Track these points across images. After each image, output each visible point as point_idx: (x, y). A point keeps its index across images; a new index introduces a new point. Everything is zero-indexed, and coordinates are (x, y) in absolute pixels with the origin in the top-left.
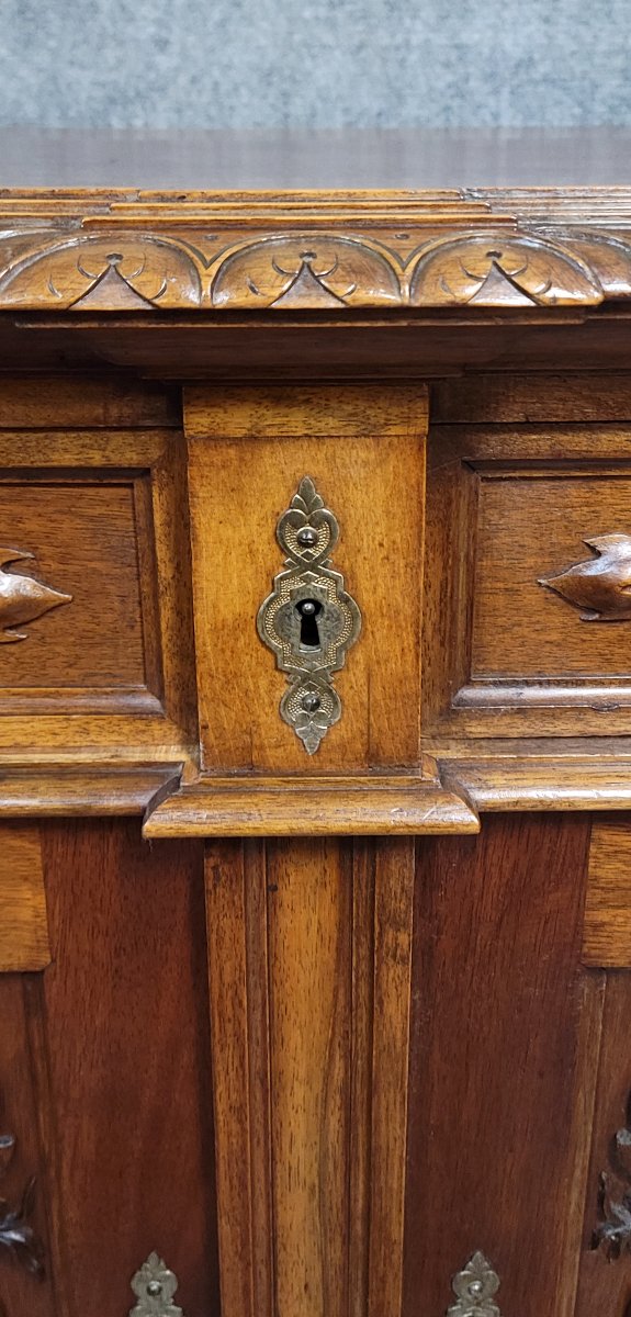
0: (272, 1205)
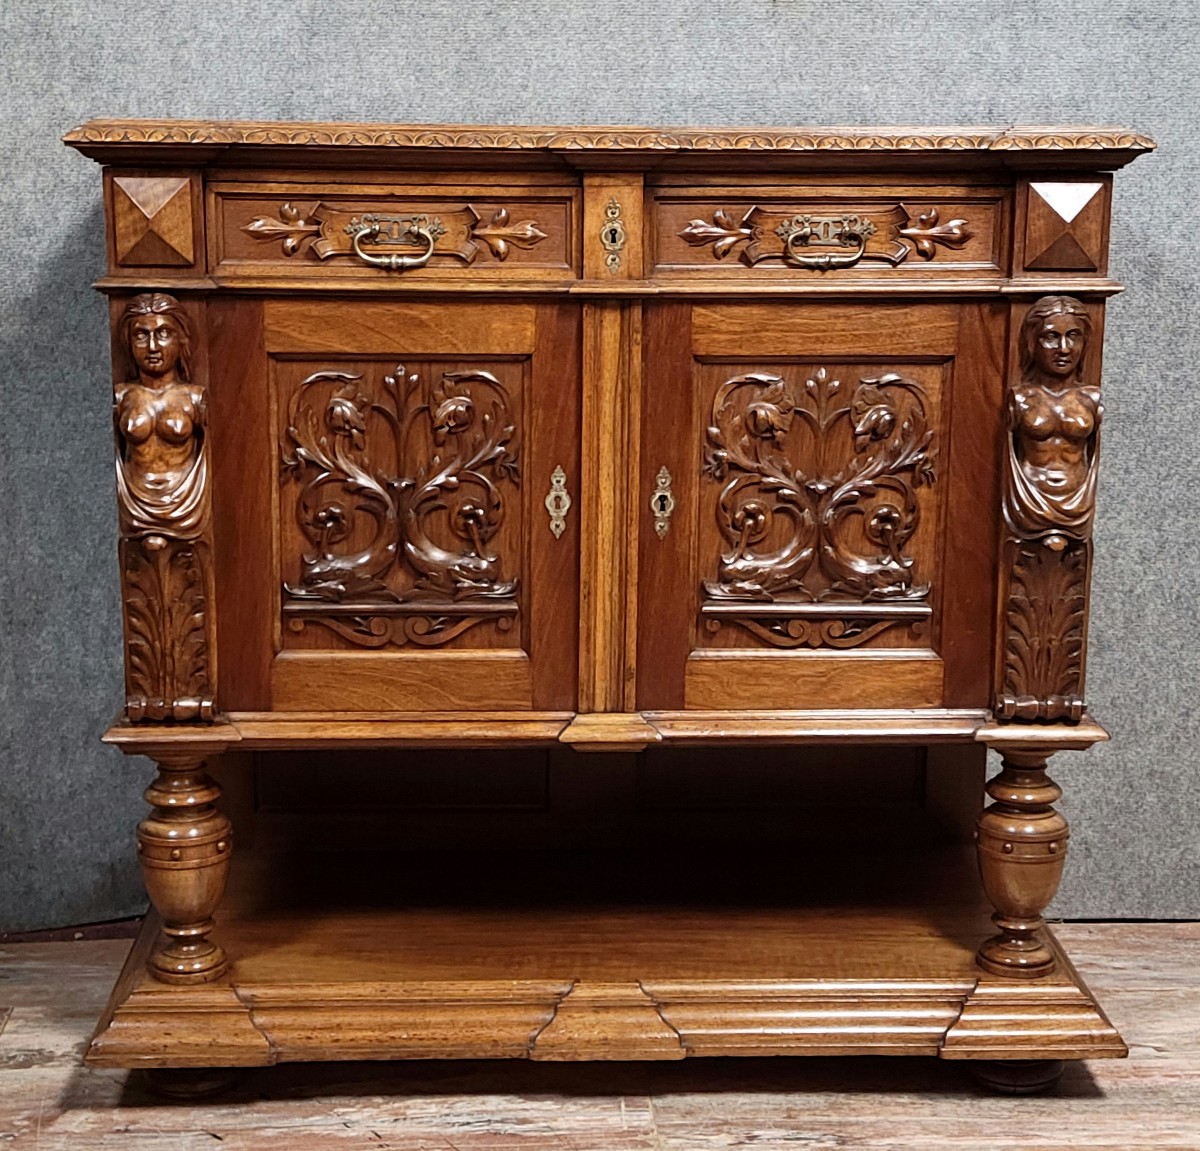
0: (598, 439)
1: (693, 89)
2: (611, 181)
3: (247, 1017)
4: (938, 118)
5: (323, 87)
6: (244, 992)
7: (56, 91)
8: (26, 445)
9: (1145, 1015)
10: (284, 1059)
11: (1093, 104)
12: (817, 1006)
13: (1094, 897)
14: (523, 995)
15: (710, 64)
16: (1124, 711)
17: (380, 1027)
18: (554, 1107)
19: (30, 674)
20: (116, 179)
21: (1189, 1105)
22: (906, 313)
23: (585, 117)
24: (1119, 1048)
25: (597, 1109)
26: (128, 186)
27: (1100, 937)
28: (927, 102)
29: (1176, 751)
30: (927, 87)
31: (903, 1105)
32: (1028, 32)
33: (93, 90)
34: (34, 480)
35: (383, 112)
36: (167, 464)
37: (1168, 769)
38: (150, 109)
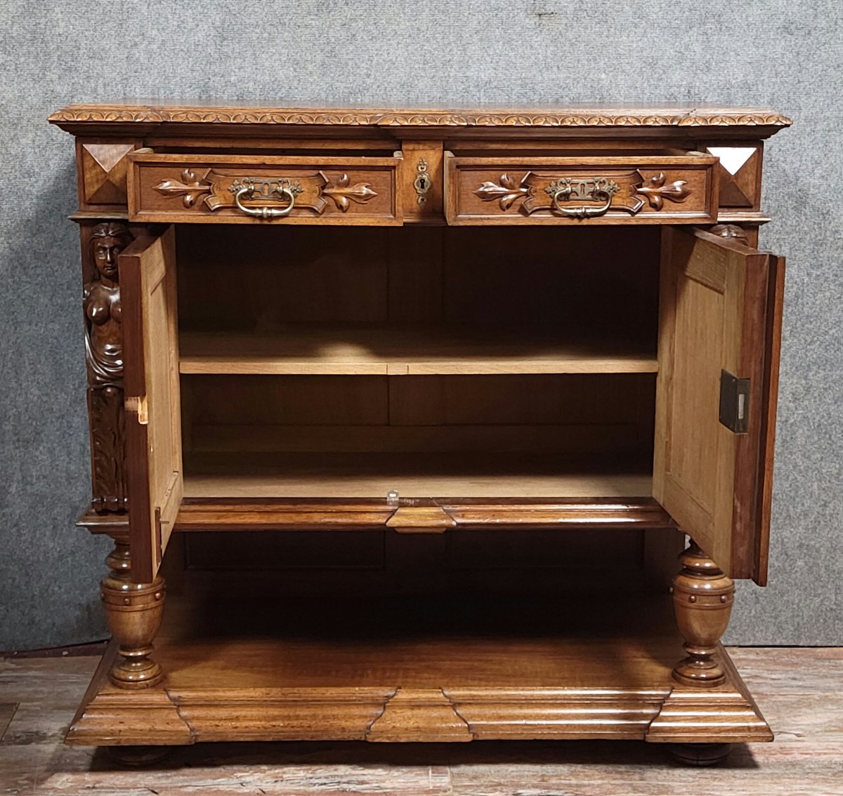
1: (484, 77)
2: (421, 147)
3: (175, 711)
4: (652, 96)
5: (231, 76)
6: (173, 694)
7: (48, 78)
8: (28, 320)
9: (791, 711)
10: (200, 740)
11: (760, 86)
12: (563, 705)
13: (762, 631)
14: (362, 697)
15: (496, 58)
16: (782, 503)
17: (266, 718)
18: (384, 773)
19: (32, 476)
20: (84, 145)
21: (816, 773)
23: (410, 96)
24: (767, 735)
25: (413, 775)
26: (93, 151)
27: (764, 657)
28: (645, 85)
29: (817, 530)
30: (645, 74)
31: (621, 773)
32: (716, 37)
33: (73, 78)
34: (33, 344)
35: (271, 93)
37: (813, 543)
38: (112, 90)
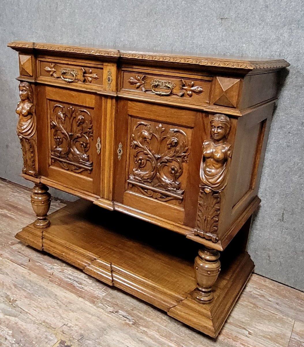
2: (109, 64)
3: (42, 239)
6: (44, 233)
14: (89, 256)
17: (61, 251)
20: (19, 55)
22: (181, 112)
26: (21, 57)
36: (23, 120)
